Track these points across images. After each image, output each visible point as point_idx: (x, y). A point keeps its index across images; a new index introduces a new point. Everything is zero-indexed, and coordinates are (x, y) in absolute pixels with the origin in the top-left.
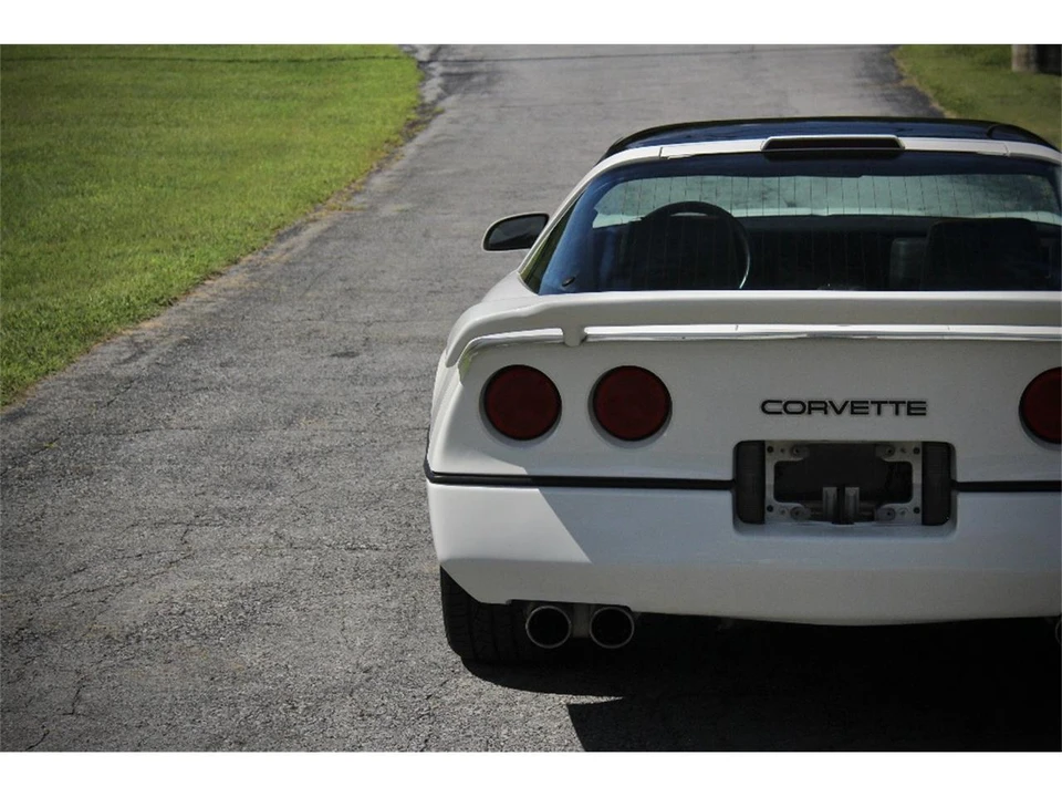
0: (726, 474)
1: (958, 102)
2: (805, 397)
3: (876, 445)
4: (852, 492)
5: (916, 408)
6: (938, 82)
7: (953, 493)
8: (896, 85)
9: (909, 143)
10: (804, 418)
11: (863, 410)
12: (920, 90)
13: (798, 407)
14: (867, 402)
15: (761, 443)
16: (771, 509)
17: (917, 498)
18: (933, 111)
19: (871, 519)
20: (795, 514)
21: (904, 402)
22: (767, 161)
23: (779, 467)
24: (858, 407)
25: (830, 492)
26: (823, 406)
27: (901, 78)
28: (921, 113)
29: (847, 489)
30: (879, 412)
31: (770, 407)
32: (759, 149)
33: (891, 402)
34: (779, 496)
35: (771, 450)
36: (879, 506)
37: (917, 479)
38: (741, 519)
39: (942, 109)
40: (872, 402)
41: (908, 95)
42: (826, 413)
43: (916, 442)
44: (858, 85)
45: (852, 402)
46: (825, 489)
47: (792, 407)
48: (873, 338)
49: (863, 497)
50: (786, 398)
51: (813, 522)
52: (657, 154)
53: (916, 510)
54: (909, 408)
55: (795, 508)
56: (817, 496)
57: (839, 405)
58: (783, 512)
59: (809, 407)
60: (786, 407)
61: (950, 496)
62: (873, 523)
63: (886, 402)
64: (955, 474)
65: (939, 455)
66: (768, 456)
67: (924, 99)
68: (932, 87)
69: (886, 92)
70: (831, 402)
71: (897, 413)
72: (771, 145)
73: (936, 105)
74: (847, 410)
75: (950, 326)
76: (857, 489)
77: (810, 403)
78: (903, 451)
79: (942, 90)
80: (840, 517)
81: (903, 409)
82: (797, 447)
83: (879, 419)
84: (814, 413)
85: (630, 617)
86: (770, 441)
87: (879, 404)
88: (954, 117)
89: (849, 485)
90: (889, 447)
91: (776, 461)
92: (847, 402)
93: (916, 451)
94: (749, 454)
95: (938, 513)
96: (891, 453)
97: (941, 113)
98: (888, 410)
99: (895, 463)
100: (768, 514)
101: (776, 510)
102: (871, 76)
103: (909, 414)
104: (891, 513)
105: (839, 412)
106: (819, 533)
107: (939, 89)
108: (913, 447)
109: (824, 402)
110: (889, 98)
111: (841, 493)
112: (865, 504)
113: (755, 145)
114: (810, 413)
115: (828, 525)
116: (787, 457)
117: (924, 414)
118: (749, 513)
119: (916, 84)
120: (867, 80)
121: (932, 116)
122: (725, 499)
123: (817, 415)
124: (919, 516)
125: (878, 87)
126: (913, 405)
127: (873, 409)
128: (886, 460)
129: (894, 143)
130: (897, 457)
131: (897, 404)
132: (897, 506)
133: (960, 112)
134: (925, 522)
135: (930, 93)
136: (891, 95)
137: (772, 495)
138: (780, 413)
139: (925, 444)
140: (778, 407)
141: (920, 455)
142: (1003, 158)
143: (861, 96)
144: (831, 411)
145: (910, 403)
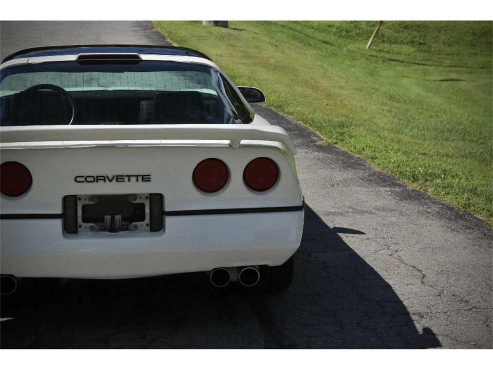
0: (59, 211)
1: (178, 39)
2: (95, 174)
3: (128, 196)
4: (118, 217)
5: (146, 178)
6: (169, 30)
7: (164, 216)
8: (150, 31)
9: (144, 57)
10: (95, 184)
11: (122, 180)
12: (162, 33)
13: (92, 179)
14: (123, 176)
15: (76, 196)
16: (80, 226)
17: (147, 220)
18: (167, 42)
19: (127, 229)
20: (92, 229)
21: (140, 176)
22: (79, 65)
23: (84, 207)
24: (119, 179)
25: (108, 218)
26: (103, 178)
27: (153, 27)
28: (162, 44)
29: (115, 216)
30: (129, 180)
31: (79, 179)
32: (75, 60)
33: (135, 176)
34: (84, 220)
35: (80, 199)
36: (130, 224)
37: (147, 211)
38: (66, 231)
39: (171, 42)
40: (126, 176)
41: (156, 35)
42: (105, 181)
43: (147, 194)
44: (133, 31)
45: (117, 176)
46: (106, 217)
47: (88, 179)
48: (126, 147)
49: (123, 219)
50: (86, 174)
51: (100, 232)
52: (26, 62)
53: (147, 225)
54: (143, 178)
55: (91, 226)
56: (102, 220)
57: (111, 177)
58: (86, 228)
59: (97, 179)
60: (86, 179)
61: (162, 218)
62: (128, 231)
63: (132, 176)
64: (164, 208)
65: (157, 199)
66: (78, 202)
67: (163, 38)
68: (167, 32)
69: (146, 34)
70: (107, 176)
71: (137, 180)
72: (80, 57)
73: (169, 40)
74: (115, 179)
75: (161, 140)
76: (121, 216)
77: (97, 177)
78: (141, 198)
79: (172, 34)
80: (113, 229)
81: (140, 179)
82: (92, 197)
83: (130, 183)
84: (99, 181)
85: (14, 280)
86: (79, 195)
87: (129, 176)
88: (177, 46)
89: (117, 215)
90: (134, 196)
91: (82, 204)
92: (114, 176)
93: (147, 198)
94: (70, 201)
95: (157, 226)
96: (135, 199)
97: (171, 44)
98: (133, 179)
99: (137, 204)
100: (79, 229)
101: (83, 227)
102: (139, 27)
103: (143, 181)
104: (136, 227)
105: (111, 181)
106: (103, 237)
107: (170, 33)
108: (146, 196)
109: (104, 177)
110: (148, 37)
111: (113, 219)
112: (124, 223)
113: (73, 57)
114: (97, 182)
115: (107, 233)
116: (87, 202)
117: (150, 181)
118: (70, 229)
119: (160, 31)
120: (138, 28)
121: (167, 45)
122: (58, 223)
123: (101, 182)
124: (149, 227)
125: (142, 31)
126: (144, 177)
127: (126, 179)
128: (133, 202)
129: (137, 57)
130: (138, 201)
131: (137, 176)
132: (139, 223)
133: (179, 44)
134: (152, 230)
135: (166, 35)
136: (148, 35)
137: (81, 220)
138: (84, 182)
139: (151, 195)
140: (82, 179)
141: (149, 199)
142: (187, 64)
143: (135, 36)
144: (107, 180)
145: (143, 176)
